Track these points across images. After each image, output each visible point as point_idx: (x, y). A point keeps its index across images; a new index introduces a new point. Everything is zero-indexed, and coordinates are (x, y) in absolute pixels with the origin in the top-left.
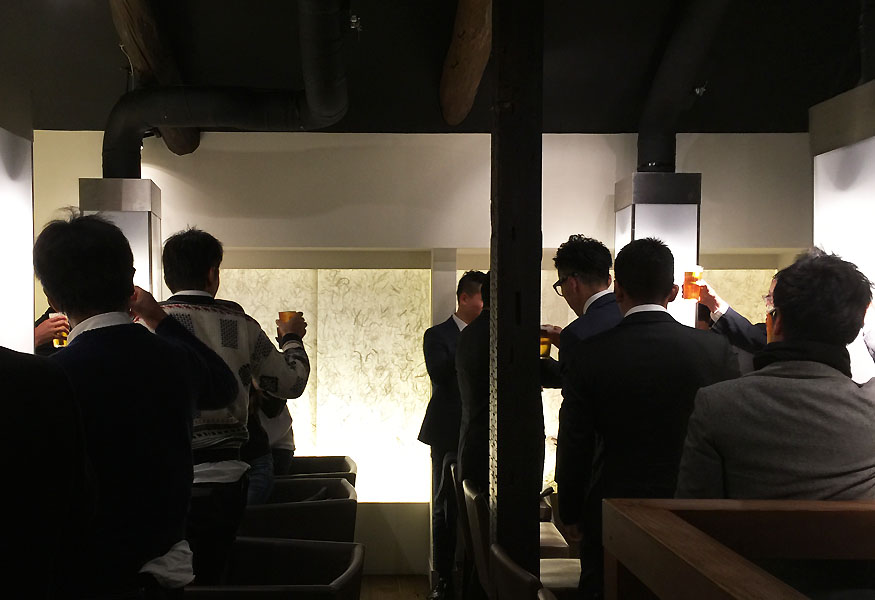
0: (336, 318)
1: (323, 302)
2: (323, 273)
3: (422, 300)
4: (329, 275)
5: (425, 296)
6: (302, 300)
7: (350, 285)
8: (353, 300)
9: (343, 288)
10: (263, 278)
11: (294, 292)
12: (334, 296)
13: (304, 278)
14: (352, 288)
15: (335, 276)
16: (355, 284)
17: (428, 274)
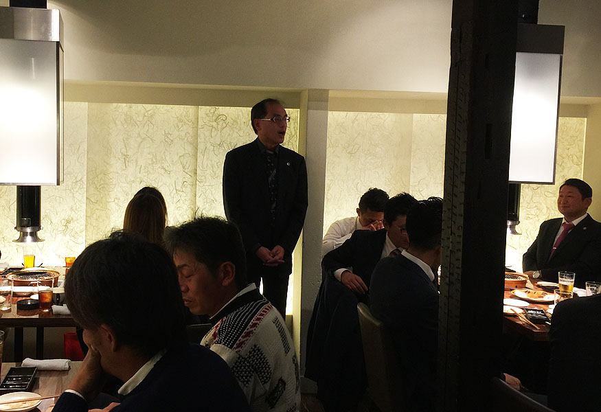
1: (202, 136)
2: (204, 110)
4: (208, 112)
5: (293, 134)
6: (184, 134)
7: (227, 121)
8: (229, 135)
9: (221, 123)
10: (149, 112)
11: (178, 126)
12: (213, 130)
13: (186, 113)
14: (229, 124)
15: (214, 112)
16: (232, 121)
17: (297, 114)
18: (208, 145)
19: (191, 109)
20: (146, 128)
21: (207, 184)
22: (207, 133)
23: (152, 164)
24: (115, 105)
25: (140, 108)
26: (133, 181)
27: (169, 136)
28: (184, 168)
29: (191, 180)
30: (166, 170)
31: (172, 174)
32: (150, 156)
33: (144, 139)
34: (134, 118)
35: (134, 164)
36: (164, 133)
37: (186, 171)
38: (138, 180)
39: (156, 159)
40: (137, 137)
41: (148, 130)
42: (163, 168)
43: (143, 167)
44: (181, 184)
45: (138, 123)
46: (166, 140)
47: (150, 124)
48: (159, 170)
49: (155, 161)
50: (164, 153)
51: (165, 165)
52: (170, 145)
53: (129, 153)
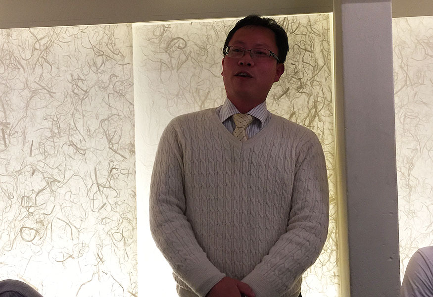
4: (151, 34)
5: (321, 62)
6: (108, 77)
7: (188, 50)
8: (194, 75)
10: (43, 42)
11: (95, 64)
12: (163, 69)
13: (109, 38)
14: (192, 55)
15: (162, 35)
16: (196, 48)
17: (325, 22)
18: (157, 97)
19: (117, 30)
22: (153, 76)
23: (52, 137)
25: (25, 35)
26: (20, 172)
27: (80, 83)
28: (110, 141)
29: (124, 165)
30: (77, 149)
31: (89, 155)
32: (48, 124)
33: (35, 92)
34: (16, 53)
35: (21, 139)
36: (70, 78)
37: (115, 147)
38: (28, 168)
39: (59, 128)
40: (24, 89)
41: (41, 75)
42: (72, 144)
43: (35, 145)
44: (106, 173)
45: (24, 63)
46: (76, 91)
47: (45, 64)
48: (66, 147)
49: (56, 131)
50: (73, 115)
51: (76, 139)
52: (83, 99)
53: (11, 120)
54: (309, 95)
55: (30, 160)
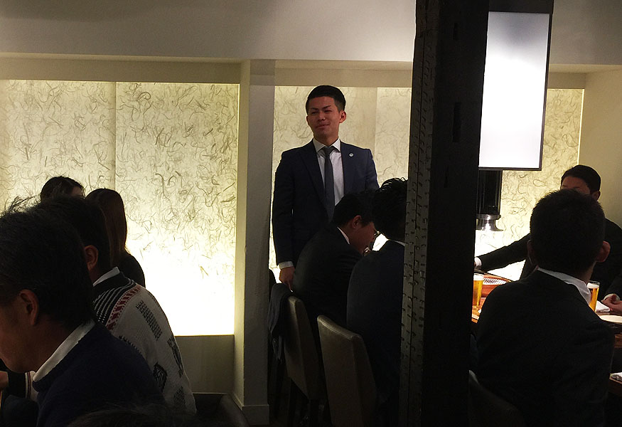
0: (135, 137)
1: (121, 119)
2: (122, 86)
3: (230, 118)
4: (128, 89)
5: (232, 114)
6: (99, 117)
7: (151, 100)
8: (154, 117)
9: (143, 103)
10: (55, 91)
11: (91, 107)
12: (134, 112)
13: (101, 91)
14: (154, 104)
15: (135, 89)
16: (157, 100)
17: (236, 89)
18: (129, 130)
19: (106, 86)
20: (52, 109)
21: (128, 178)
22: (127, 116)
23: (60, 154)
24: (12, 82)
25: (44, 85)
26: (37, 177)
27: (80, 120)
28: (99, 158)
29: (108, 174)
30: (77, 163)
31: (85, 167)
32: (58, 146)
33: (49, 124)
34: (37, 97)
35: (38, 155)
36: (73, 116)
37: (102, 163)
38: (44, 175)
39: (65, 149)
40: (41, 122)
41: (54, 113)
42: (74, 160)
43: (49, 159)
44: (96, 179)
45: (42, 104)
46: (77, 125)
47: (57, 106)
48: (69, 162)
49: (63, 151)
50: (75, 140)
51: (77, 156)
52: (81, 131)
53: (32, 142)
54: (225, 134)
55: (46, 169)
